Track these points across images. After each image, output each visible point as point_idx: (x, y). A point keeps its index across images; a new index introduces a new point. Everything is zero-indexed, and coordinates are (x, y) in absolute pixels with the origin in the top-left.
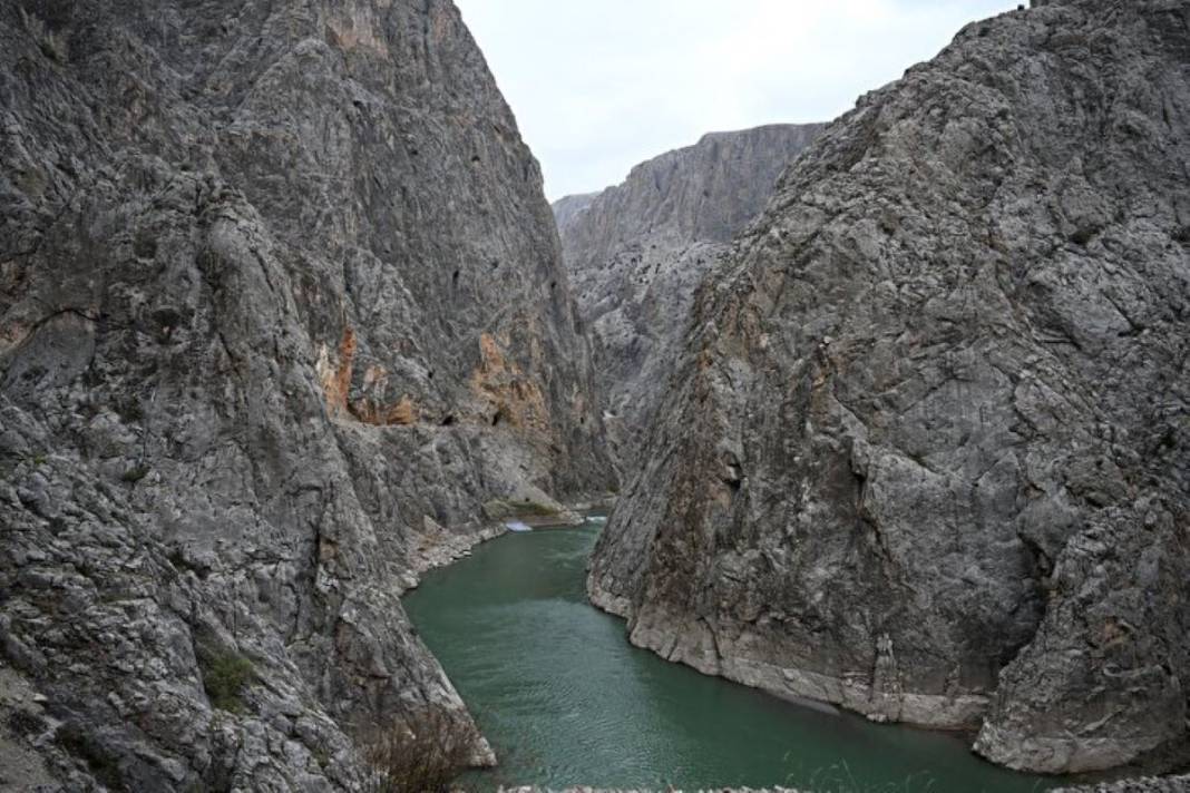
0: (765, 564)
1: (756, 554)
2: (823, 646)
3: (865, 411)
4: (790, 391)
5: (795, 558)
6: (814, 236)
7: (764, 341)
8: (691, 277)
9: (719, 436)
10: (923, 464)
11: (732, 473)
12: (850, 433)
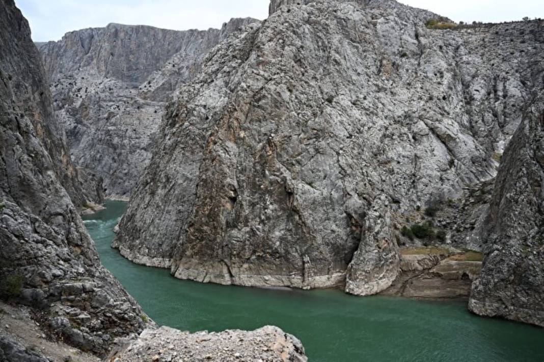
0: (253, 232)
1: (248, 229)
2: (281, 264)
3: (289, 165)
4: (257, 157)
5: (266, 229)
6: (262, 88)
7: (242, 134)
8: (106, 96)
9: (226, 177)
10: (312, 187)
11: (232, 194)
12: (285, 175)
